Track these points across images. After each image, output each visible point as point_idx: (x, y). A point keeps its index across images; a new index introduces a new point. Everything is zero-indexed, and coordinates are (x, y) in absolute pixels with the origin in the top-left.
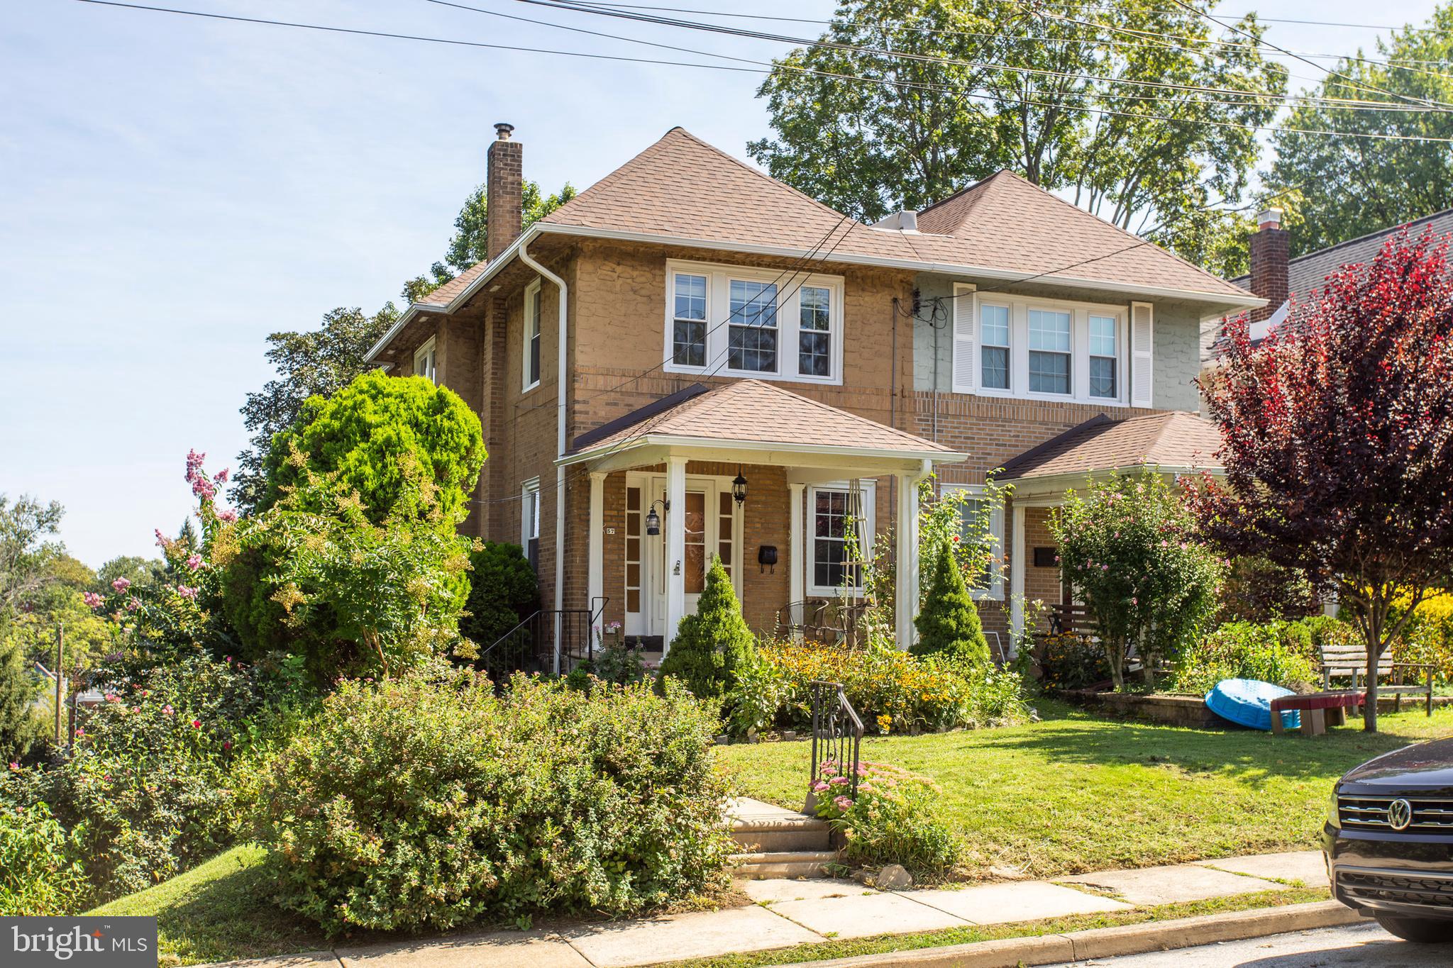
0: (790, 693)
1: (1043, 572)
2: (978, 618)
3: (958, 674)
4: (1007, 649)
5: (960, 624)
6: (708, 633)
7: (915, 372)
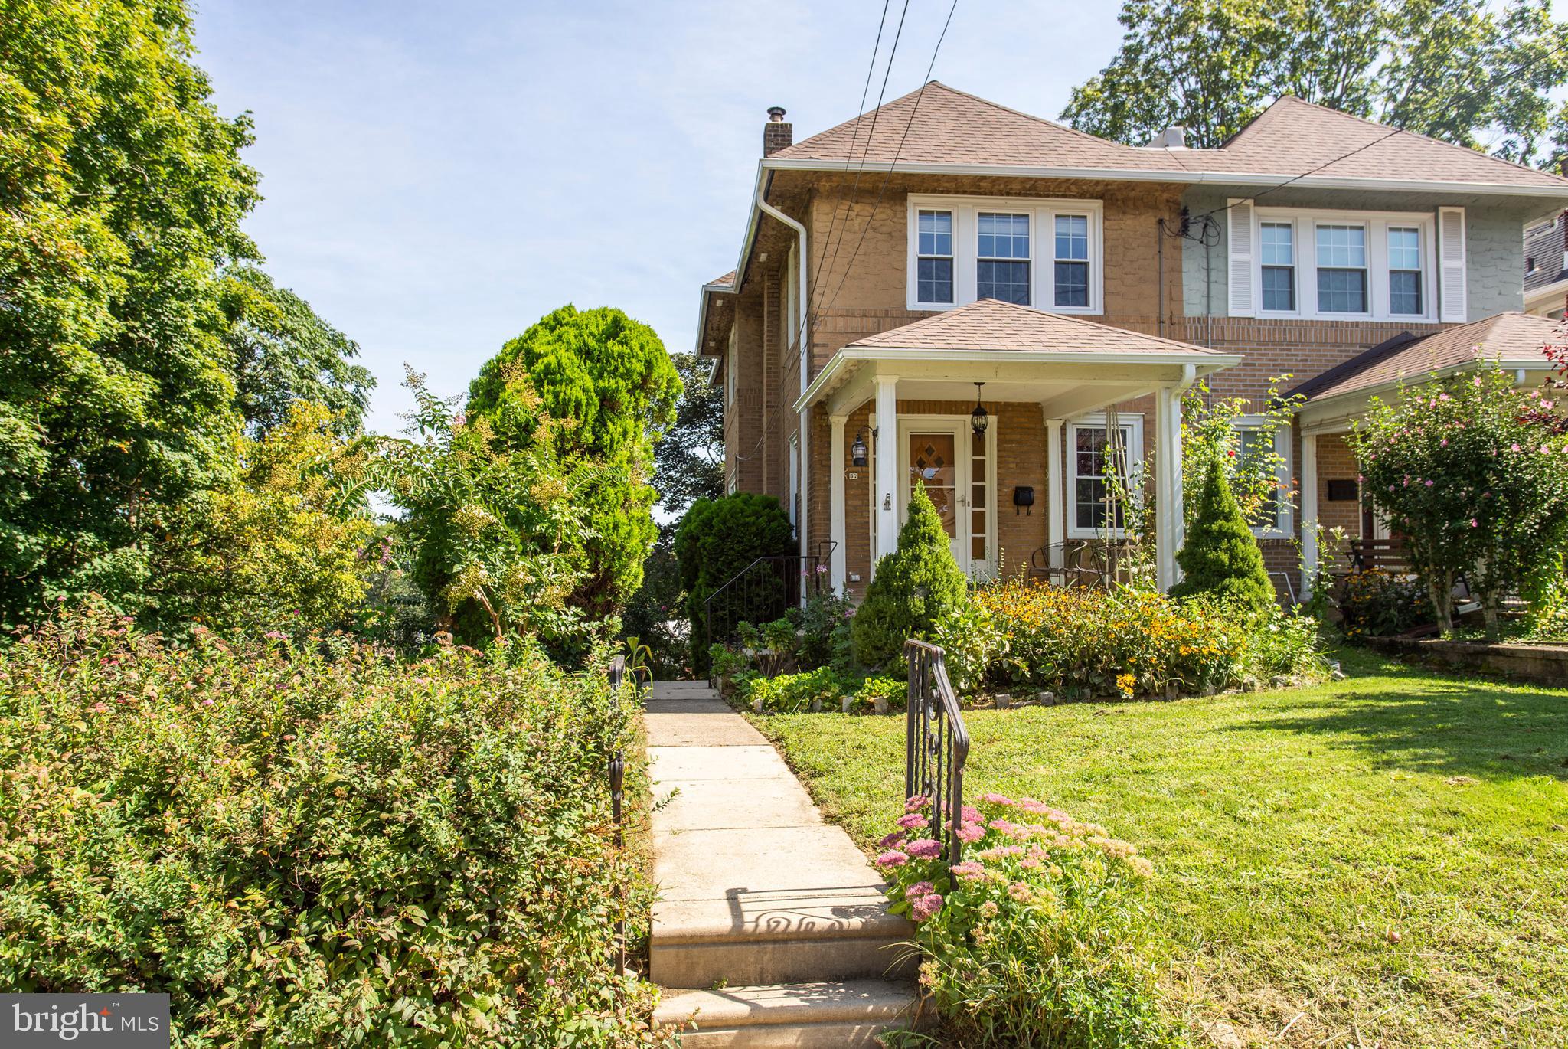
0: (1003, 646)
1: (1339, 506)
2: (1258, 551)
3: (1230, 620)
4: (1298, 591)
5: (1233, 557)
6: (906, 574)
7: (1185, 297)
